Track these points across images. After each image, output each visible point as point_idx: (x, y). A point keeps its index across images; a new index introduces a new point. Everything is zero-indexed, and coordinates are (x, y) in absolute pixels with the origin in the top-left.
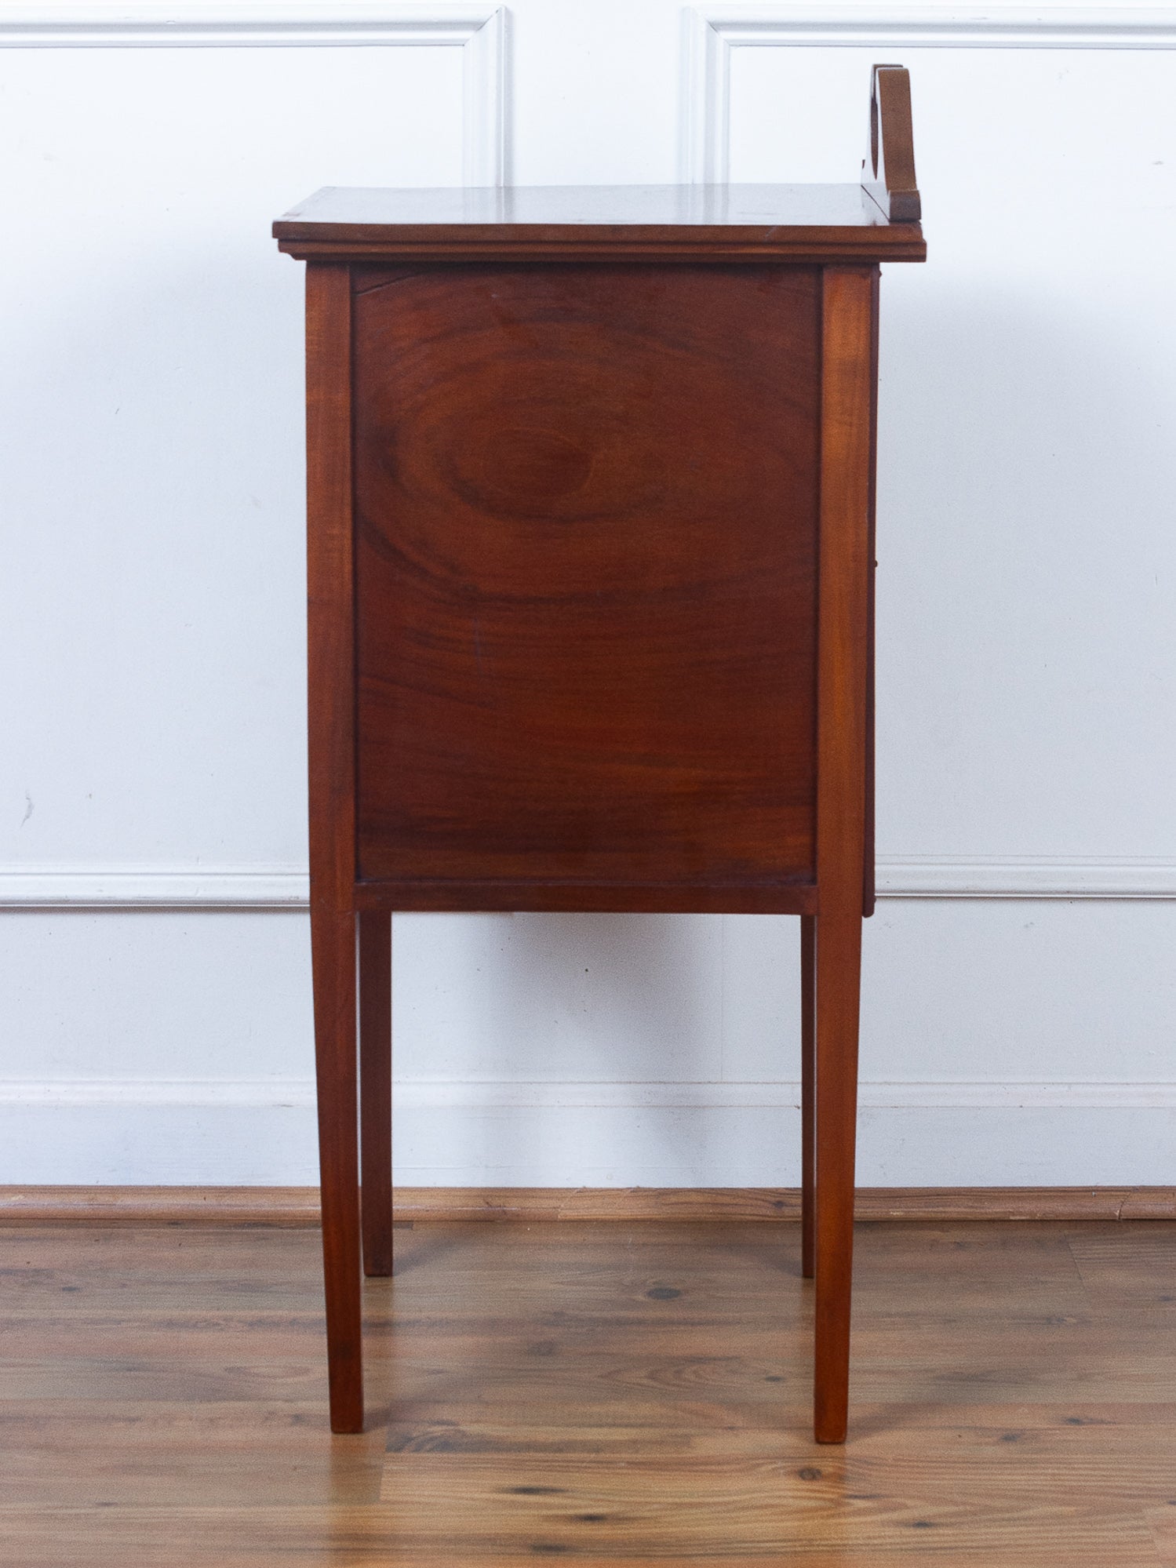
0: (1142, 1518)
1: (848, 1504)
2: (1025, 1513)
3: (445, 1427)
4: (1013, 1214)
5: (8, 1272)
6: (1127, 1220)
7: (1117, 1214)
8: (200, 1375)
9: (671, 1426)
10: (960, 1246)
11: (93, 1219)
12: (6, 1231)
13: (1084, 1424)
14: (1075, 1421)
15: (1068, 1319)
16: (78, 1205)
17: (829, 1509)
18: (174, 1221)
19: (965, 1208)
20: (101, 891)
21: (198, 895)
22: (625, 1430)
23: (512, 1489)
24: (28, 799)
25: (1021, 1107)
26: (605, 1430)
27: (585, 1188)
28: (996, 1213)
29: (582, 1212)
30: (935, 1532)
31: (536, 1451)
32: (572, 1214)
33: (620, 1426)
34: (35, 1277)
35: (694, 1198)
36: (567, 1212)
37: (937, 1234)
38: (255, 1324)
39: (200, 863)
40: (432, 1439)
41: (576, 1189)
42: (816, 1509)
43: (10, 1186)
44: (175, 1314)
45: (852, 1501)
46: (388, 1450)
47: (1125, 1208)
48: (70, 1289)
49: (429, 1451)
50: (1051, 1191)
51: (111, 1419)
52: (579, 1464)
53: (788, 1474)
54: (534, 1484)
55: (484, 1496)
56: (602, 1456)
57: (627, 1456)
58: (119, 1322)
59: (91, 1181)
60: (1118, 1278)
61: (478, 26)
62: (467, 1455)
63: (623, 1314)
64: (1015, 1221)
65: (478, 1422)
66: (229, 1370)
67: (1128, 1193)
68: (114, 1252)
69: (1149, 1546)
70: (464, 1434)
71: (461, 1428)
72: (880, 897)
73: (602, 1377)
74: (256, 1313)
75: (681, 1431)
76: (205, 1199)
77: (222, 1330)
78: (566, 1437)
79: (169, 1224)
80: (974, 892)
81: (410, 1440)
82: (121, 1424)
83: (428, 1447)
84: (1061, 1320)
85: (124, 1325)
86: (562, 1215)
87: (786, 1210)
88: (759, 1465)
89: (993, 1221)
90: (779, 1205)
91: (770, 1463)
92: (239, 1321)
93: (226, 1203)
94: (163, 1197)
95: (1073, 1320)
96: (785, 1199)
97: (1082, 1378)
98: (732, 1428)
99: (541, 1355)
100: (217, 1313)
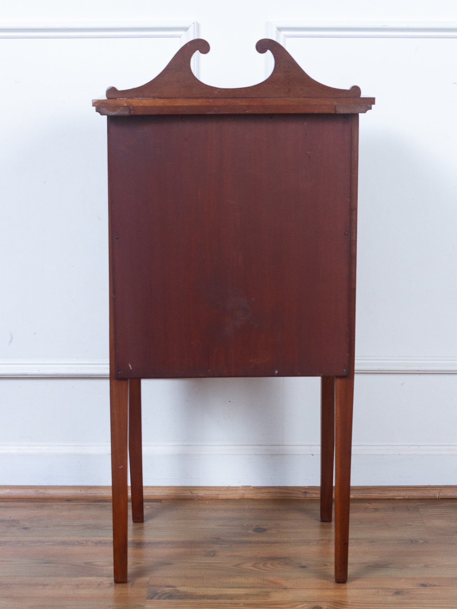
3: (171, 588)
4: (397, 496)
5: (2, 521)
6: (441, 499)
7: (437, 496)
8: (75, 565)
9: (261, 588)
10: (376, 510)
11: (37, 499)
12: (2, 504)
13: (428, 586)
14: (423, 585)
15: (419, 541)
16: (31, 493)
18: (69, 500)
19: (378, 494)
20: (39, 371)
21: (77, 373)
22: (243, 590)
24: (11, 335)
25: (400, 454)
26: (235, 589)
27: (229, 486)
28: (390, 496)
29: (228, 496)
31: (207, 599)
32: (224, 497)
33: (242, 587)
34: (12, 523)
36: (222, 496)
37: (367, 505)
38: (98, 543)
39: (78, 360)
40: (165, 593)
41: (226, 487)
43: (5, 485)
44: (66, 539)
46: (147, 599)
47: (441, 494)
48: (26, 528)
49: (164, 599)
50: (411, 487)
51: (37, 585)
52: (224, 605)
56: (235, 601)
57: (244, 601)
58: (43, 542)
59: (36, 484)
60: (438, 523)
62: (179, 601)
63: (244, 539)
64: (397, 499)
65: (184, 586)
66: (86, 563)
67: (442, 488)
68: (44, 512)
70: (178, 591)
71: (178, 589)
72: (356, 373)
73: (235, 566)
74: (98, 539)
75: (266, 590)
76: (81, 491)
77: (84, 546)
78: (219, 593)
79: (66, 501)
80: (382, 371)
81: (156, 594)
82: (41, 587)
83: (163, 597)
84: (417, 541)
85: (46, 543)
86: (221, 497)
87: (308, 495)
88: (297, 605)
89: (389, 499)
90: (306, 493)
91: (301, 604)
92: (91, 542)
93: (89, 492)
94: (65, 490)
95: (421, 541)
96: (308, 491)
97: (426, 566)
98: (286, 589)
99: (211, 557)
100: (82, 538)
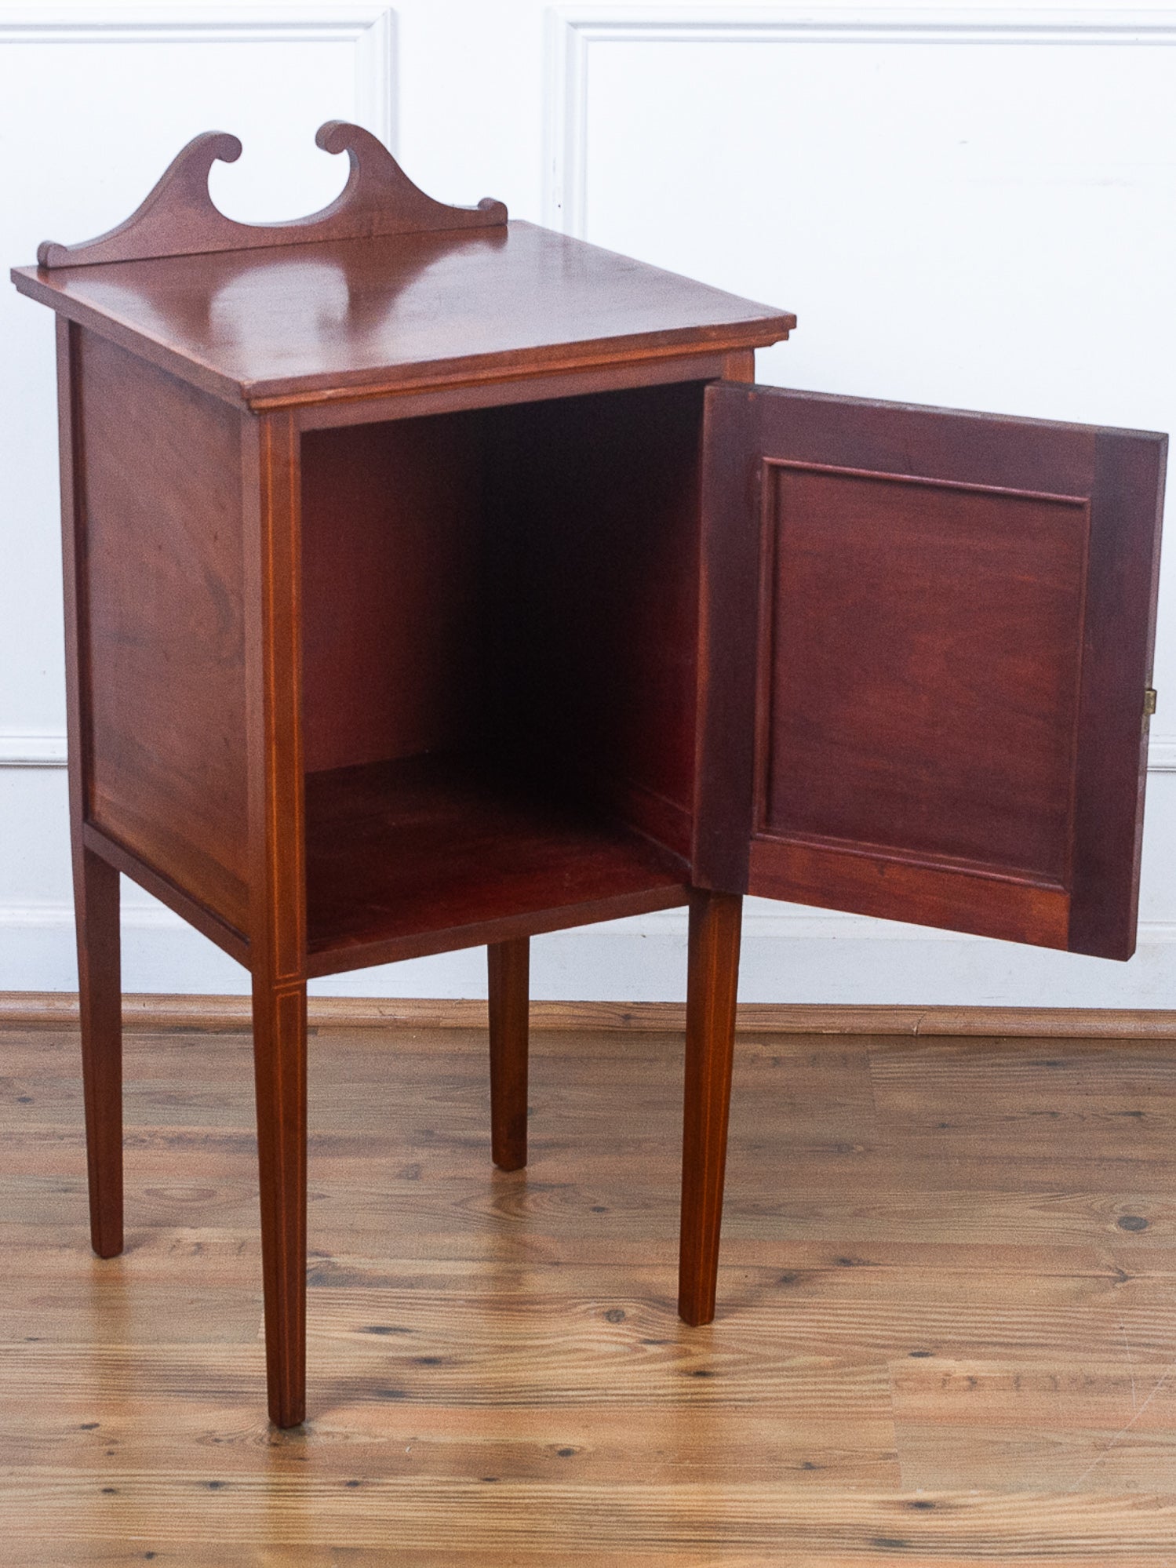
0: (886, 1371)
1: (643, 1350)
2: (787, 1364)
3: (323, 1259)
4: (824, 1029)
6: (922, 1035)
7: (915, 1029)
9: (507, 1260)
10: (778, 1061)
13: (853, 1264)
14: (845, 1262)
15: (856, 1147)
17: (628, 1354)
22: (468, 1264)
23: (370, 1328)
26: (451, 1264)
27: (464, 999)
28: (810, 1028)
29: (460, 1021)
30: (710, 1382)
32: (450, 1022)
33: (465, 1259)
35: (557, 1010)
36: (447, 1021)
38: (176, 1141)
41: (457, 1000)
42: (615, 1355)
45: (647, 1347)
47: (921, 1024)
48: (25, 1100)
50: (859, 1009)
53: (598, 1315)
55: (345, 1335)
56: (446, 1293)
58: (62, 1137)
60: (904, 1102)
61: (368, 26)
63: (483, 1134)
64: (827, 1034)
65: (347, 1253)
66: (148, 1192)
67: (923, 1012)
68: (65, 1058)
69: (886, 1401)
71: (333, 1260)
73: (455, 1204)
74: (176, 1129)
75: (515, 1266)
76: (144, 1005)
77: (147, 1146)
84: (850, 1148)
85: (66, 1140)
86: (443, 1023)
87: (633, 1022)
88: (575, 1305)
89: (808, 1034)
90: (627, 1017)
91: (583, 1303)
92: (162, 1138)
93: (162, 1009)
95: (860, 1148)
96: (633, 1013)
97: (858, 1214)
98: (557, 1264)
99: (409, 1179)
100: (142, 1129)
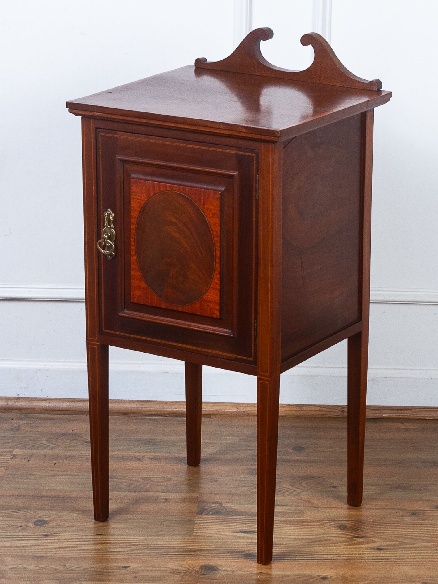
1: (355, 540)
2: (415, 545)
3: (217, 505)
5: (65, 434)
8: (133, 481)
9: (296, 506)
10: (407, 430)
12: (65, 416)
17: (348, 542)
18: (125, 413)
19: (410, 414)
22: (280, 508)
23: (239, 531)
25: (432, 378)
28: (421, 416)
30: (383, 552)
34: (75, 437)
35: (312, 408)
38: (154, 459)
40: (213, 510)
42: (343, 542)
44: (126, 454)
45: (356, 539)
46: (197, 514)
49: (212, 515)
53: (335, 527)
54: (247, 529)
55: (230, 534)
57: (280, 518)
63: (283, 457)
64: (428, 419)
65: (229, 503)
66: (143, 479)
70: (224, 508)
71: (223, 505)
74: (153, 454)
75: (300, 508)
76: (136, 404)
77: (141, 461)
79: (123, 414)
81: (205, 510)
83: (211, 513)
87: (345, 414)
88: (326, 523)
89: (420, 419)
91: (329, 522)
92: (147, 458)
93: (144, 407)
94: (121, 404)
96: (346, 410)
98: (317, 507)
99: (253, 475)
100: (139, 454)
